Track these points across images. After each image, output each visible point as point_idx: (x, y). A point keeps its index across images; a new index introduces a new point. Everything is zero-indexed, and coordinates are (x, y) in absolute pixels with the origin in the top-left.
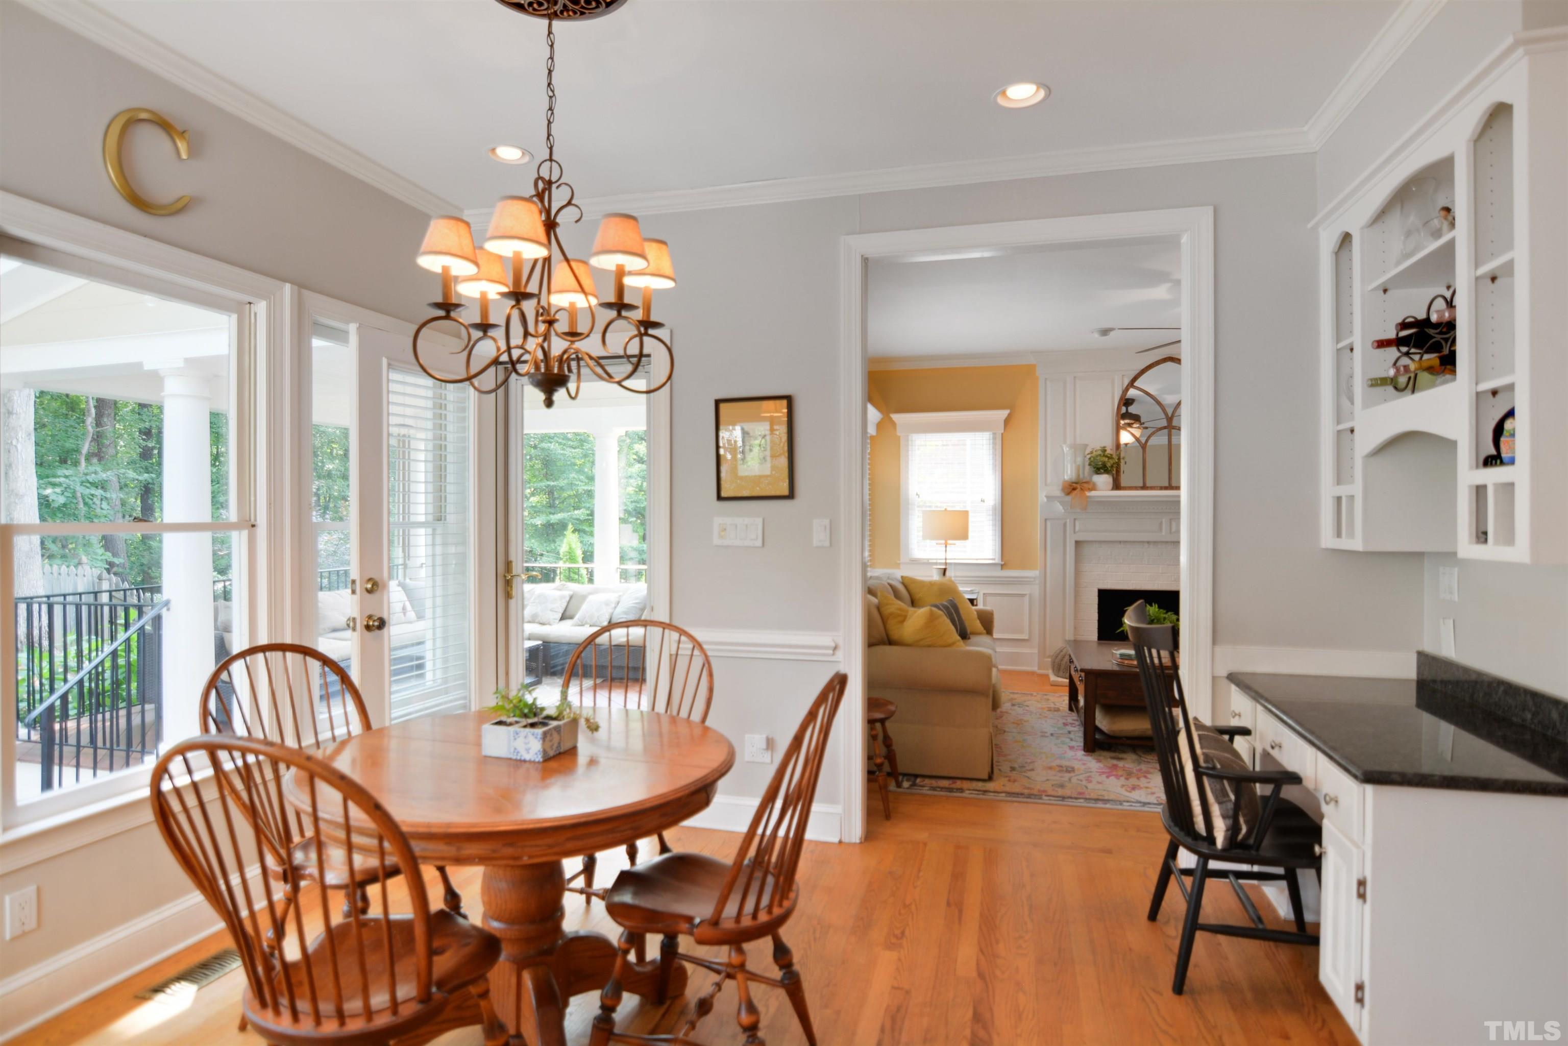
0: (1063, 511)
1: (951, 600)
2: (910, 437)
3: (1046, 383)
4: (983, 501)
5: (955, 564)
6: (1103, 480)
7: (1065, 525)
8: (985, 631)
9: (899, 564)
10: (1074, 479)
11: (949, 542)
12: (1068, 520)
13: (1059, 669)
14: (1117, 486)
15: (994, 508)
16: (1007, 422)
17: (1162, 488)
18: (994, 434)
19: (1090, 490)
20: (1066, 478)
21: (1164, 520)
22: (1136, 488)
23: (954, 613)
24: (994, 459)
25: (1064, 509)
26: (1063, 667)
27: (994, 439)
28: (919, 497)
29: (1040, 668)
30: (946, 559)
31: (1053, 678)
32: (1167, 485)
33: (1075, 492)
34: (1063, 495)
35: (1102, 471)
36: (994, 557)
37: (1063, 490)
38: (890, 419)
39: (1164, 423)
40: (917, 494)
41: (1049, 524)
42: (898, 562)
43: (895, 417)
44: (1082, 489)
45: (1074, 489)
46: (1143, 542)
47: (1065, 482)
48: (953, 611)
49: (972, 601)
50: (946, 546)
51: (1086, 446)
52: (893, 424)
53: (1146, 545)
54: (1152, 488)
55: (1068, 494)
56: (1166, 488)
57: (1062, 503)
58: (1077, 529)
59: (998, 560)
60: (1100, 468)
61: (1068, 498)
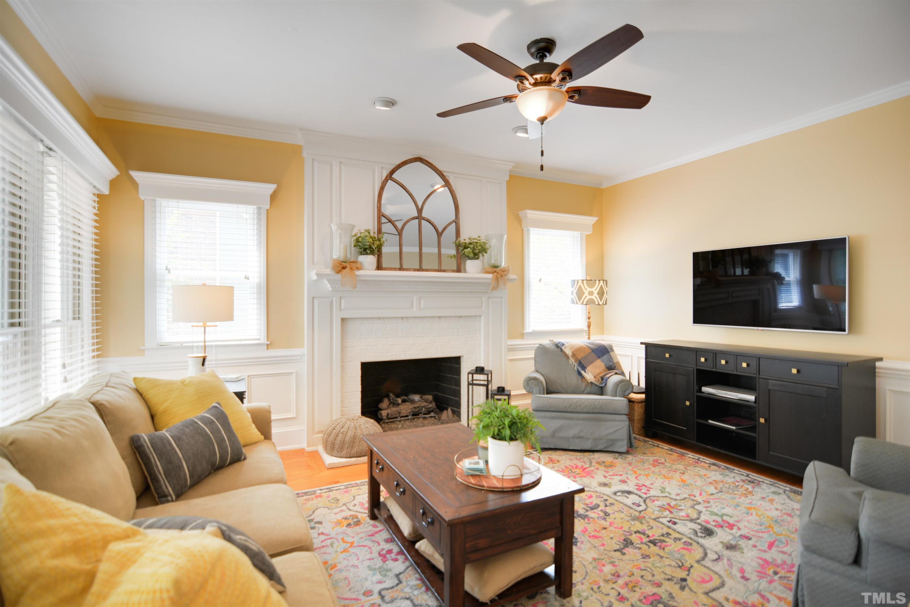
0: (331, 289)
1: (215, 407)
2: (158, 204)
3: (313, 163)
4: (247, 278)
5: (217, 346)
6: (369, 260)
7: (331, 303)
8: (262, 437)
9: (144, 350)
10: (342, 259)
11: (208, 324)
12: (334, 299)
13: (333, 448)
14: (379, 267)
15: (259, 286)
16: (273, 197)
17: (415, 270)
18: (259, 209)
19: (358, 269)
20: (335, 257)
21: (415, 298)
22: (395, 269)
23: (222, 429)
24: (259, 235)
25: (332, 287)
26: (337, 446)
27: (259, 214)
28: (169, 272)
29: (309, 446)
30: (205, 342)
31: (330, 460)
32: (418, 268)
33: (345, 271)
34: (333, 273)
35: (369, 252)
36: (259, 337)
37: (334, 268)
38: (131, 179)
39: (416, 214)
40: (167, 269)
41: (316, 302)
42: (142, 348)
43: (137, 175)
44: (351, 268)
45: (344, 268)
46: (398, 318)
47: (335, 260)
48: (219, 426)
49: (240, 396)
50: (205, 328)
51: (354, 226)
52: (135, 184)
53: (400, 321)
54: (407, 270)
55: (338, 272)
56: (418, 270)
57: (330, 281)
58: (343, 307)
59: (263, 340)
60: (366, 250)
61: (339, 276)
